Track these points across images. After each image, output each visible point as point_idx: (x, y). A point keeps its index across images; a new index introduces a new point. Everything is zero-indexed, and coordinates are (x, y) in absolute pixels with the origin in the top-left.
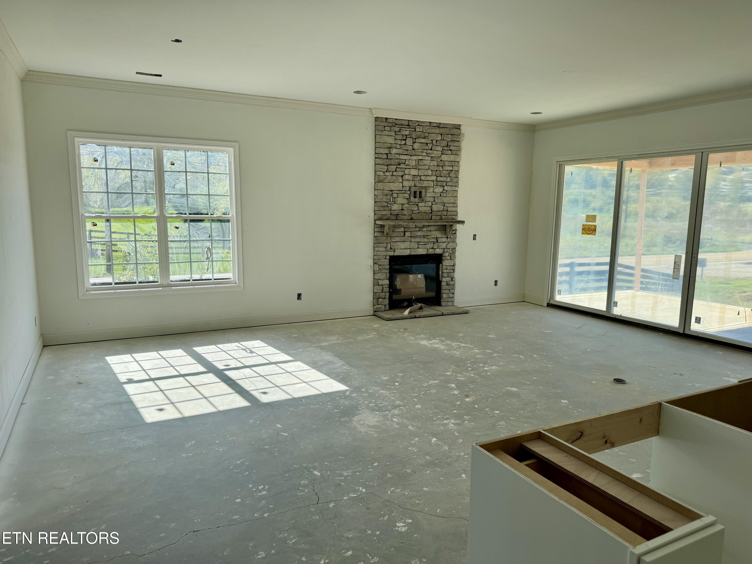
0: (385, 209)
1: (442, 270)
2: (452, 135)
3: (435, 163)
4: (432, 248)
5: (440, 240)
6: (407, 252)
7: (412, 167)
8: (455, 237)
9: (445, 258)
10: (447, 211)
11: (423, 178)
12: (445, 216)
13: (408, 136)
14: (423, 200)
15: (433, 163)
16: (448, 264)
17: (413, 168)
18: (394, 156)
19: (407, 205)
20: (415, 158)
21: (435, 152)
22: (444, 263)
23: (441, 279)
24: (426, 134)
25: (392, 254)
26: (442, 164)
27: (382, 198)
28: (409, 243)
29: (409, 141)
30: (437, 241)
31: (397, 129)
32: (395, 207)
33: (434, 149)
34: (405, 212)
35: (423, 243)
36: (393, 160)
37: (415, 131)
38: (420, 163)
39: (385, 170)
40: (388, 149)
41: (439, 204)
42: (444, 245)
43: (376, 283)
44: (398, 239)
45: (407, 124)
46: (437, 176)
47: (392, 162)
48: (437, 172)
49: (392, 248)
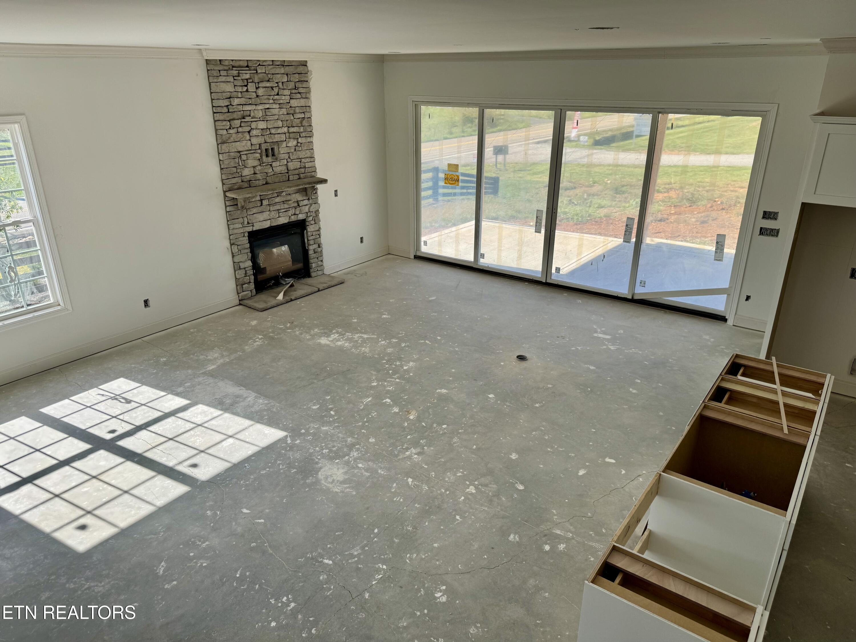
0: (235, 176)
1: (307, 237)
2: (299, 74)
3: (284, 111)
4: (295, 214)
5: (301, 204)
6: (267, 225)
7: (259, 119)
8: (317, 197)
9: (309, 223)
10: (305, 167)
11: (273, 131)
12: (304, 174)
13: (249, 81)
14: (276, 159)
15: (282, 112)
16: (313, 230)
17: (260, 121)
18: (236, 108)
19: (259, 168)
20: (261, 107)
21: (283, 97)
22: (309, 230)
23: (308, 247)
24: (269, 76)
25: (250, 229)
26: (292, 112)
27: (229, 163)
28: (268, 213)
29: (251, 87)
30: (299, 205)
31: (235, 73)
32: (247, 172)
33: (281, 94)
34: (259, 176)
35: (284, 210)
36: (236, 113)
37: (257, 72)
38: (268, 114)
39: (228, 127)
40: (228, 99)
41: (294, 161)
42: (306, 209)
43: (237, 267)
44: (254, 210)
45: (246, 65)
46: (288, 127)
47: (235, 116)
48: (288, 122)
49: (250, 222)
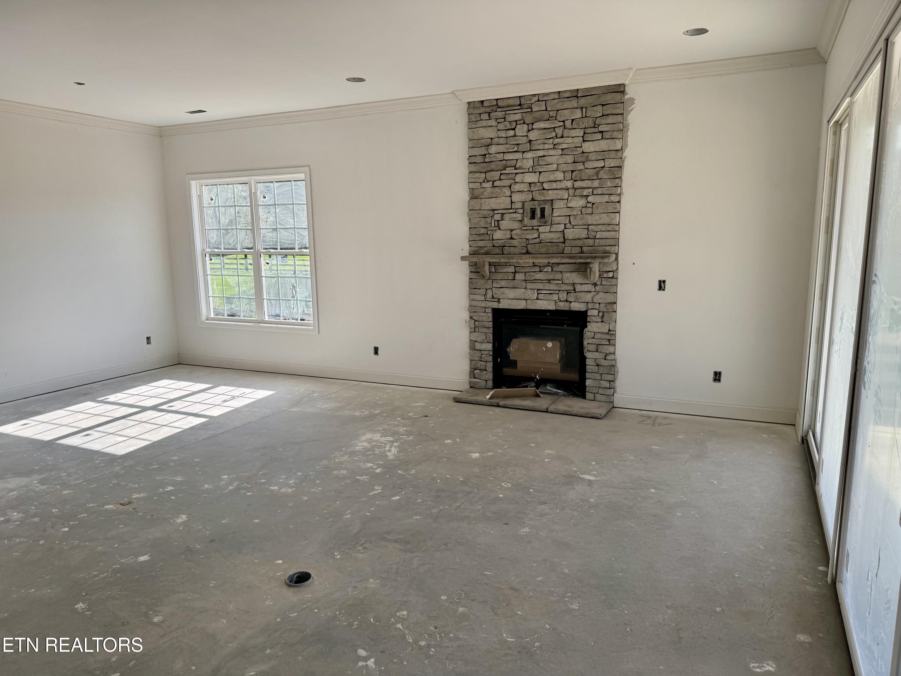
0: (483, 238)
1: (587, 338)
2: (603, 105)
3: (570, 159)
4: (567, 301)
5: (578, 288)
6: (521, 305)
8: (613, 284)
9: (591, 319)
10: (595, 238)
11: (546, 186)
12: (591, 248)
13: (518, 122)
14: (545, 222)
15: (564, 159)
16: (596, 330)
17: (529, 172)
18: (494, 157)
19: (518, 231)
20: (530, 155)
21: (569, 140)
22: (590, 328)
23: (586, 353)
24: (551, 113)
25: (495, 305)
26: (583, 159)
27: (478, 223)
28: (523, 290)
29: (521, 130)
30: (575, 290)
31: (500, 114)
32: (498, 235)
33: (567, 135)
34: (515, 242)
35: (548, 292)
36: (494, 163)
37: (532, 111)
38: (541, 163)
39: (481, 180)
40: (486, 147)
41: (578, 227)
42: (588, 297)
43: (472, 344)
44: (503, 283)
45: (518, 103)
46: (575, 181)
47: (493, 166)
48: (574, 174)
49: (495, 296)
